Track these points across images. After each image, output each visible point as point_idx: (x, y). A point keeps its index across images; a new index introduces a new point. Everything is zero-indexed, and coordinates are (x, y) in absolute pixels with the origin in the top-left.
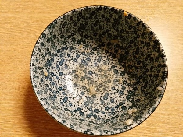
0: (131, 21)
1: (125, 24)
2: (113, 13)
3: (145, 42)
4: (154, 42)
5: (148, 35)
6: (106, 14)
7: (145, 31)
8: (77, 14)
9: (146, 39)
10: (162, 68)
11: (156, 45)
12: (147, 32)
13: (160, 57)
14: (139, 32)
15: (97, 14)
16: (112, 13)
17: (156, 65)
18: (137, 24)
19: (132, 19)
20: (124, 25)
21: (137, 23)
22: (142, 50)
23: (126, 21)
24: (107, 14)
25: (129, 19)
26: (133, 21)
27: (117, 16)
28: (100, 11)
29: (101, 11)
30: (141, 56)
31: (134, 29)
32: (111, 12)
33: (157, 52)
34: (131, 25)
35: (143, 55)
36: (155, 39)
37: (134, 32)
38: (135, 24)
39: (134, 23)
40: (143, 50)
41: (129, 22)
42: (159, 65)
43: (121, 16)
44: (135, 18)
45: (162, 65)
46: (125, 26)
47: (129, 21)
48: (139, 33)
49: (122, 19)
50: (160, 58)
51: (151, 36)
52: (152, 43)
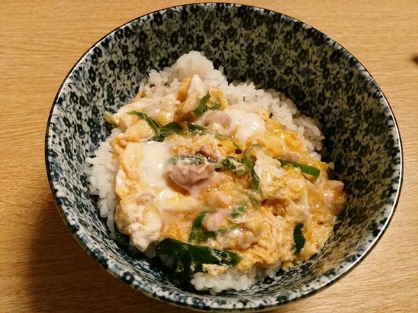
0: (167, 24)
1: (159, 42)
2: (126, 41)
3: (222, 35)
4: (238, 17)
5: (217, 16)
6: (114, 55)
7: (206, 18)
8: (69, 103)
9: (218, 28)
10: (298, 34)
11: (247, 15)
12: (212, 13)
13: (274, 23)
14: (196, 32)
15: (100, 70)
16: (123, 42)
17: (281, 44)
18: (182, 18)
19: (166, 19)
20: (160, 48)
21: (180, 15)
22: (226, 57)
23: (159, 34)
24: (116, 53)
25: (160, 23)
26: (170, 20)
27: (136, 39)
28: (100, 60)
29: (101, 56)
30: (235, 68)
31: (182, 35)
32: (119, 42)
33: (259, 24)
34: (172, 32)
35: (237, 61)
36: (236, 9)
37: (187, 40)
38: (177, 22)
39: (175, 21)
40: (229, 54)
41: (165, 30)
42: (285, 37)
43: (142, 33)
44: (170, 13)
45: (291, 31)
46: (163, 46)
47: (163, 28)
48: (198, 32)
49: (149, 38)
50: (276, 26)
51: (224, 14)
52: (236, 22)
